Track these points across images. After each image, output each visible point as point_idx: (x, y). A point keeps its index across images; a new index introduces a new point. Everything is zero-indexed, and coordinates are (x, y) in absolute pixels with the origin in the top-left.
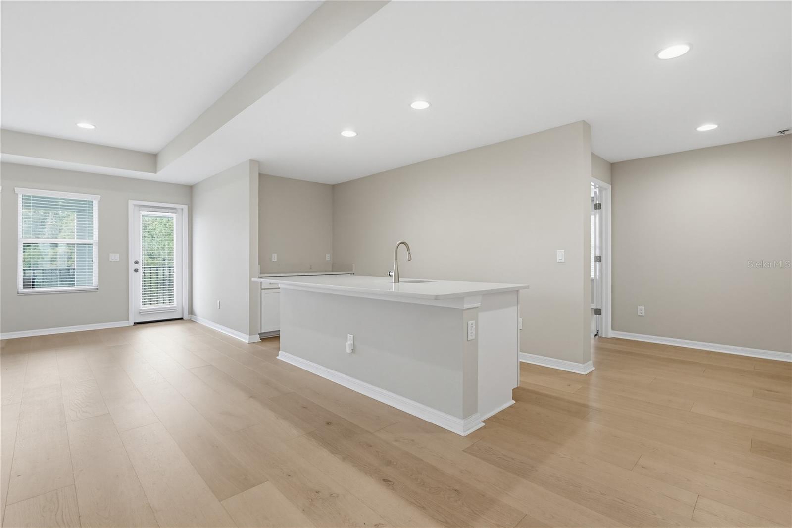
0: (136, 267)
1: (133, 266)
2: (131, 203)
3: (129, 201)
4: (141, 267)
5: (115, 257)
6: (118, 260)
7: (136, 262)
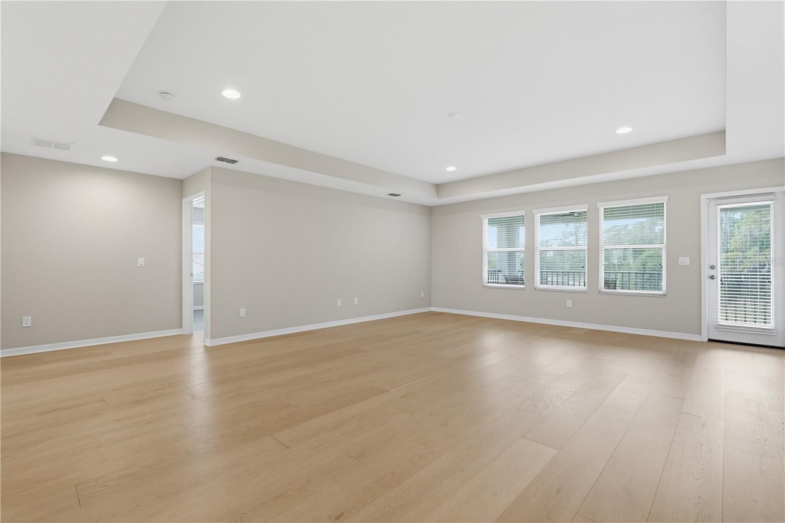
0: (712, 272)
1: (706, 272)
2: (704, 197)
3: (702, 195)
4: (719, 272)
5: (685, 261)
6: (688, 264)
7: (712, 267)
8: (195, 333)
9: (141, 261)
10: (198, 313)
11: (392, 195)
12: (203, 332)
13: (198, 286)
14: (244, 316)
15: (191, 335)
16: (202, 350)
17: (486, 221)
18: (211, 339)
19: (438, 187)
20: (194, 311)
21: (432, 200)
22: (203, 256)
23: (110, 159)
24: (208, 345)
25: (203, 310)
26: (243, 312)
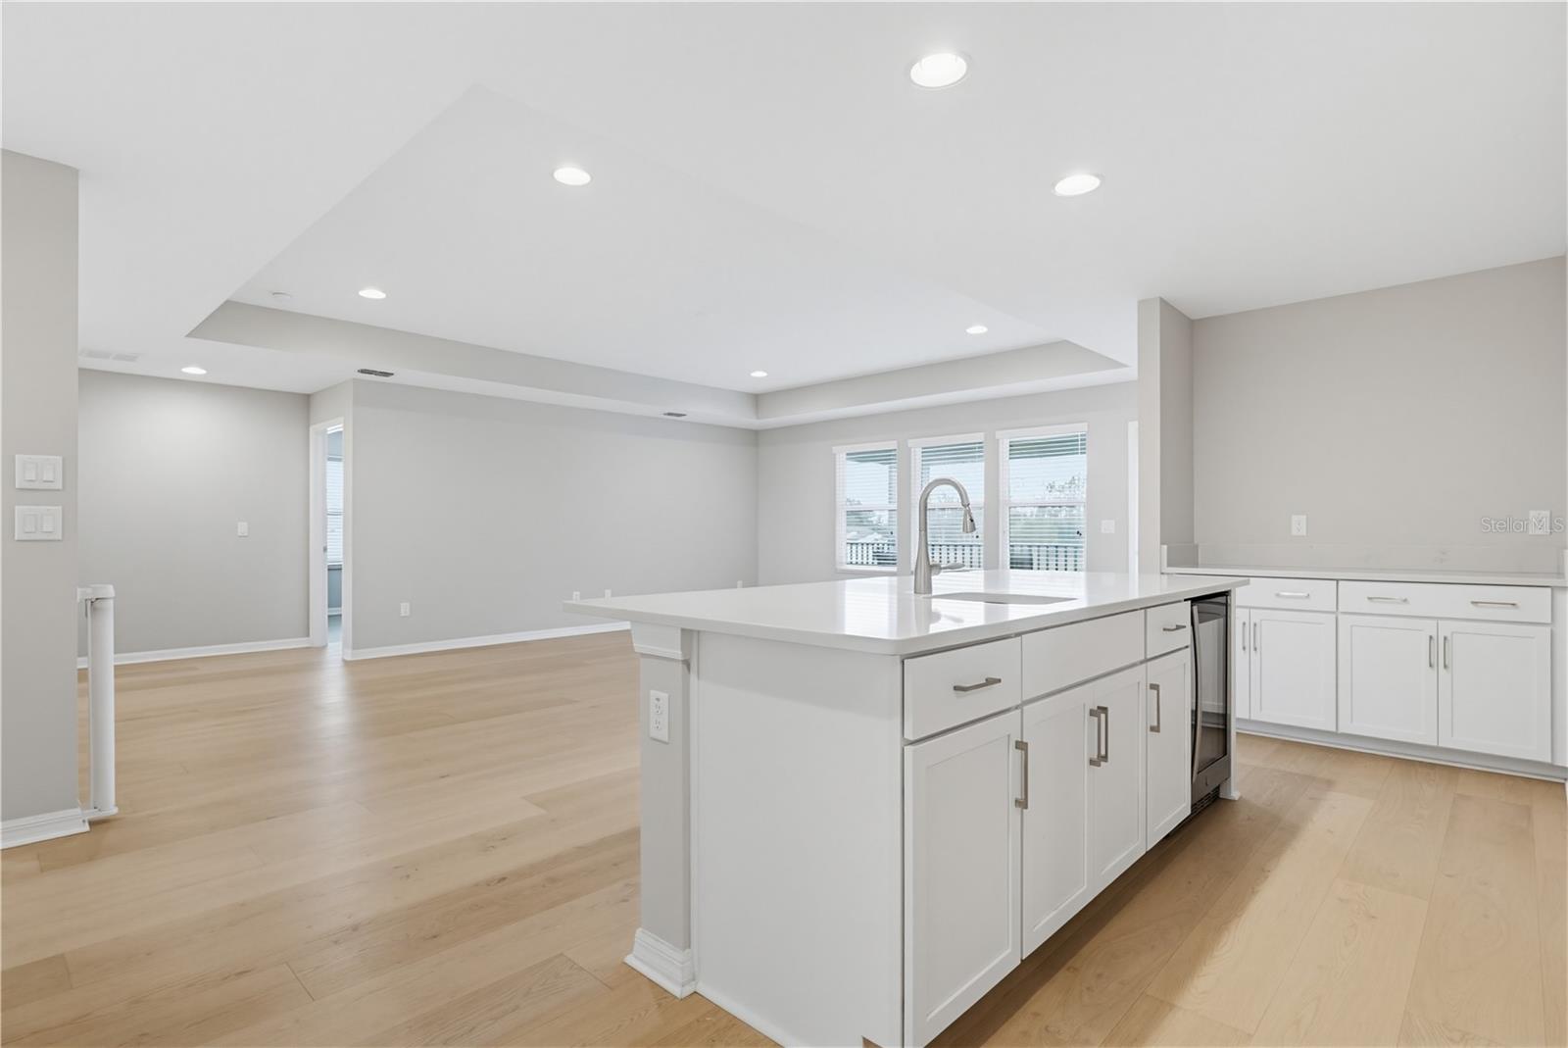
8: (329, 644)
9: (242, 528)
10: (335, 619)
11: (669, 414)
12: (340, 643)
13: (335, 570)
14: (408, 614)
15: (324, 647)
16: (340, 664)
17: (841, 457)
18: (354, 648)
19: (757, 400)
20: (329, 616)
21: (747, 420)
22: (341, 517)
23: (194, 371)
24: (349, 658)
25: (341, 615)
26: (405, 609)
